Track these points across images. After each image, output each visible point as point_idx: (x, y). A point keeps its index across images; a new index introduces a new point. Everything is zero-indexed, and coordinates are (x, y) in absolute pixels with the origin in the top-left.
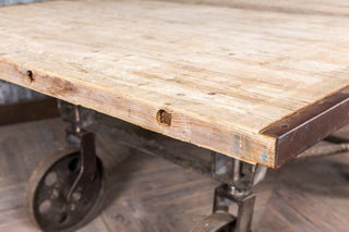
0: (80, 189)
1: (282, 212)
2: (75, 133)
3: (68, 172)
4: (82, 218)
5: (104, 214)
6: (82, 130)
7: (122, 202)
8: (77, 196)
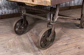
0: (23, 26)
1: (63, 31)
2: (22, 16)
3: (21, 23)
4: (24, 32)
5: (28, 32)
6: (23, 15)
7: (32, 30)
8: (23, 28)
